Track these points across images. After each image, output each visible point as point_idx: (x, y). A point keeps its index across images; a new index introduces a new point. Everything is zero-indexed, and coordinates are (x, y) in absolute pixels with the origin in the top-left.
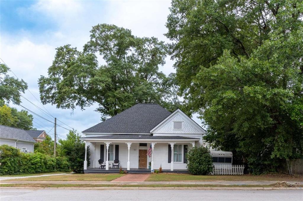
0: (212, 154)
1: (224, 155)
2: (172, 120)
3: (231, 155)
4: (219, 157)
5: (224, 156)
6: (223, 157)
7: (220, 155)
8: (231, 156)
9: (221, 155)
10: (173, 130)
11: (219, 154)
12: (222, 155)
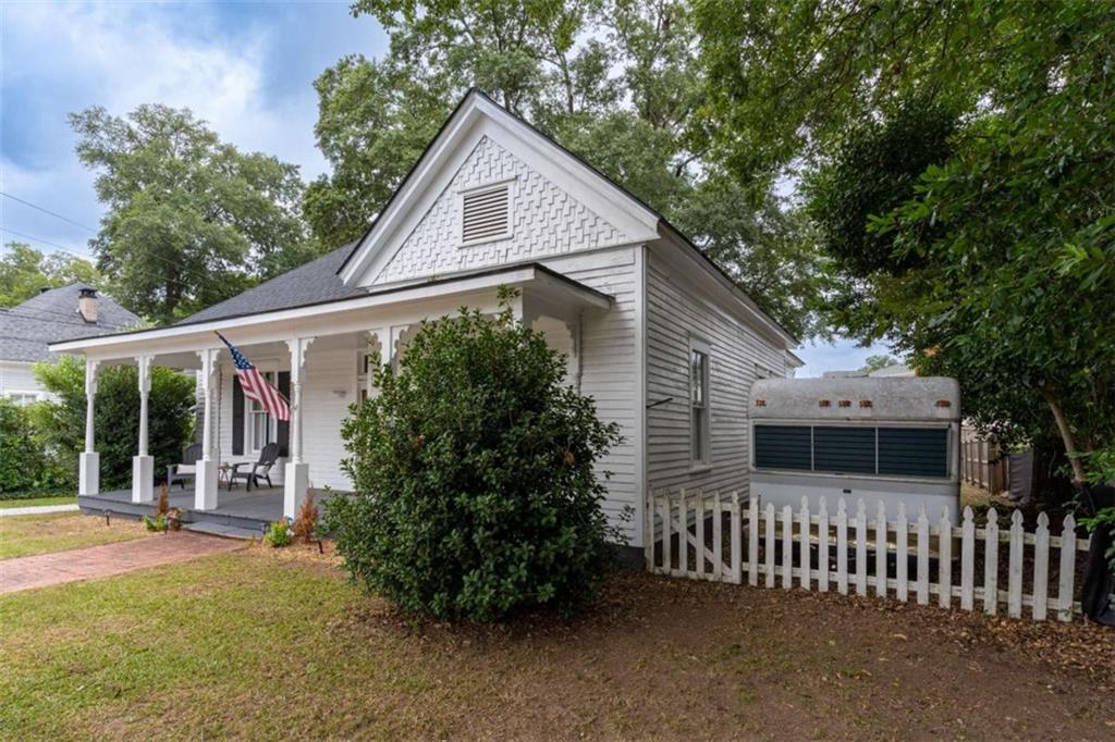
0: (762, 403)
1: (867, 404)
2: (452, 188)
3: (946, 404)
4: (818, 423)
5: (866, 413)
6: (857, 424)
7: (825, 412)
8: (943, 413)
9: (844, 412)
10: (460, 248)
11: (826, 404)
12: (847, 404)
